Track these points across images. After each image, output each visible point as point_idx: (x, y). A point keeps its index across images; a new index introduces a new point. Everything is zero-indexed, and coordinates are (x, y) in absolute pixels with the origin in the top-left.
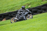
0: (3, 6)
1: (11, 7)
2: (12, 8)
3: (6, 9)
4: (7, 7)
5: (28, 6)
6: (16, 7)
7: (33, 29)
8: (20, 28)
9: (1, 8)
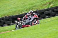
1: (29, 6)
2: (30, 8)
4: (24, 6)
5: (49, 5)
6: (35, 6)
7: (57, 33)
9: (16, 8)
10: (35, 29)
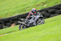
0: (10, 7)
1: (22, 8)
3: (15, 10)
4: (16, 8)
5: (43, 5)
6: (28, 7)
7: (51, 36)
8: (34, 35)
9: (8, 10)
10: (28, 32)
